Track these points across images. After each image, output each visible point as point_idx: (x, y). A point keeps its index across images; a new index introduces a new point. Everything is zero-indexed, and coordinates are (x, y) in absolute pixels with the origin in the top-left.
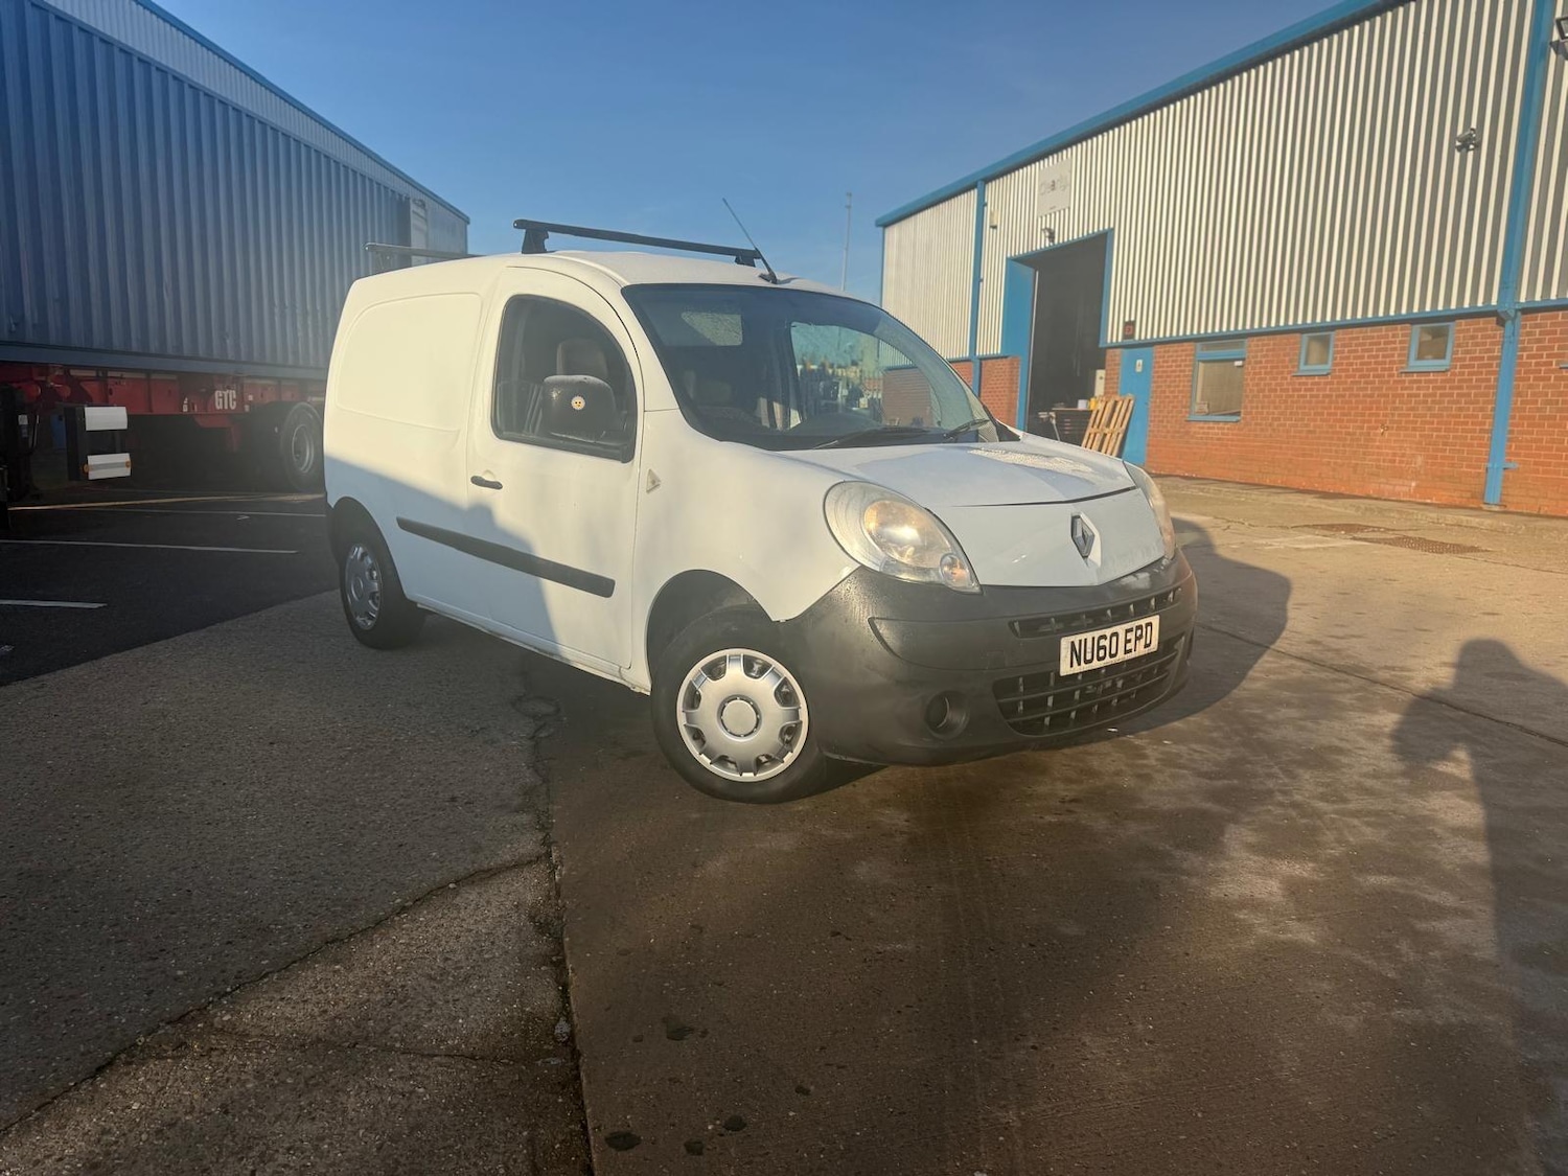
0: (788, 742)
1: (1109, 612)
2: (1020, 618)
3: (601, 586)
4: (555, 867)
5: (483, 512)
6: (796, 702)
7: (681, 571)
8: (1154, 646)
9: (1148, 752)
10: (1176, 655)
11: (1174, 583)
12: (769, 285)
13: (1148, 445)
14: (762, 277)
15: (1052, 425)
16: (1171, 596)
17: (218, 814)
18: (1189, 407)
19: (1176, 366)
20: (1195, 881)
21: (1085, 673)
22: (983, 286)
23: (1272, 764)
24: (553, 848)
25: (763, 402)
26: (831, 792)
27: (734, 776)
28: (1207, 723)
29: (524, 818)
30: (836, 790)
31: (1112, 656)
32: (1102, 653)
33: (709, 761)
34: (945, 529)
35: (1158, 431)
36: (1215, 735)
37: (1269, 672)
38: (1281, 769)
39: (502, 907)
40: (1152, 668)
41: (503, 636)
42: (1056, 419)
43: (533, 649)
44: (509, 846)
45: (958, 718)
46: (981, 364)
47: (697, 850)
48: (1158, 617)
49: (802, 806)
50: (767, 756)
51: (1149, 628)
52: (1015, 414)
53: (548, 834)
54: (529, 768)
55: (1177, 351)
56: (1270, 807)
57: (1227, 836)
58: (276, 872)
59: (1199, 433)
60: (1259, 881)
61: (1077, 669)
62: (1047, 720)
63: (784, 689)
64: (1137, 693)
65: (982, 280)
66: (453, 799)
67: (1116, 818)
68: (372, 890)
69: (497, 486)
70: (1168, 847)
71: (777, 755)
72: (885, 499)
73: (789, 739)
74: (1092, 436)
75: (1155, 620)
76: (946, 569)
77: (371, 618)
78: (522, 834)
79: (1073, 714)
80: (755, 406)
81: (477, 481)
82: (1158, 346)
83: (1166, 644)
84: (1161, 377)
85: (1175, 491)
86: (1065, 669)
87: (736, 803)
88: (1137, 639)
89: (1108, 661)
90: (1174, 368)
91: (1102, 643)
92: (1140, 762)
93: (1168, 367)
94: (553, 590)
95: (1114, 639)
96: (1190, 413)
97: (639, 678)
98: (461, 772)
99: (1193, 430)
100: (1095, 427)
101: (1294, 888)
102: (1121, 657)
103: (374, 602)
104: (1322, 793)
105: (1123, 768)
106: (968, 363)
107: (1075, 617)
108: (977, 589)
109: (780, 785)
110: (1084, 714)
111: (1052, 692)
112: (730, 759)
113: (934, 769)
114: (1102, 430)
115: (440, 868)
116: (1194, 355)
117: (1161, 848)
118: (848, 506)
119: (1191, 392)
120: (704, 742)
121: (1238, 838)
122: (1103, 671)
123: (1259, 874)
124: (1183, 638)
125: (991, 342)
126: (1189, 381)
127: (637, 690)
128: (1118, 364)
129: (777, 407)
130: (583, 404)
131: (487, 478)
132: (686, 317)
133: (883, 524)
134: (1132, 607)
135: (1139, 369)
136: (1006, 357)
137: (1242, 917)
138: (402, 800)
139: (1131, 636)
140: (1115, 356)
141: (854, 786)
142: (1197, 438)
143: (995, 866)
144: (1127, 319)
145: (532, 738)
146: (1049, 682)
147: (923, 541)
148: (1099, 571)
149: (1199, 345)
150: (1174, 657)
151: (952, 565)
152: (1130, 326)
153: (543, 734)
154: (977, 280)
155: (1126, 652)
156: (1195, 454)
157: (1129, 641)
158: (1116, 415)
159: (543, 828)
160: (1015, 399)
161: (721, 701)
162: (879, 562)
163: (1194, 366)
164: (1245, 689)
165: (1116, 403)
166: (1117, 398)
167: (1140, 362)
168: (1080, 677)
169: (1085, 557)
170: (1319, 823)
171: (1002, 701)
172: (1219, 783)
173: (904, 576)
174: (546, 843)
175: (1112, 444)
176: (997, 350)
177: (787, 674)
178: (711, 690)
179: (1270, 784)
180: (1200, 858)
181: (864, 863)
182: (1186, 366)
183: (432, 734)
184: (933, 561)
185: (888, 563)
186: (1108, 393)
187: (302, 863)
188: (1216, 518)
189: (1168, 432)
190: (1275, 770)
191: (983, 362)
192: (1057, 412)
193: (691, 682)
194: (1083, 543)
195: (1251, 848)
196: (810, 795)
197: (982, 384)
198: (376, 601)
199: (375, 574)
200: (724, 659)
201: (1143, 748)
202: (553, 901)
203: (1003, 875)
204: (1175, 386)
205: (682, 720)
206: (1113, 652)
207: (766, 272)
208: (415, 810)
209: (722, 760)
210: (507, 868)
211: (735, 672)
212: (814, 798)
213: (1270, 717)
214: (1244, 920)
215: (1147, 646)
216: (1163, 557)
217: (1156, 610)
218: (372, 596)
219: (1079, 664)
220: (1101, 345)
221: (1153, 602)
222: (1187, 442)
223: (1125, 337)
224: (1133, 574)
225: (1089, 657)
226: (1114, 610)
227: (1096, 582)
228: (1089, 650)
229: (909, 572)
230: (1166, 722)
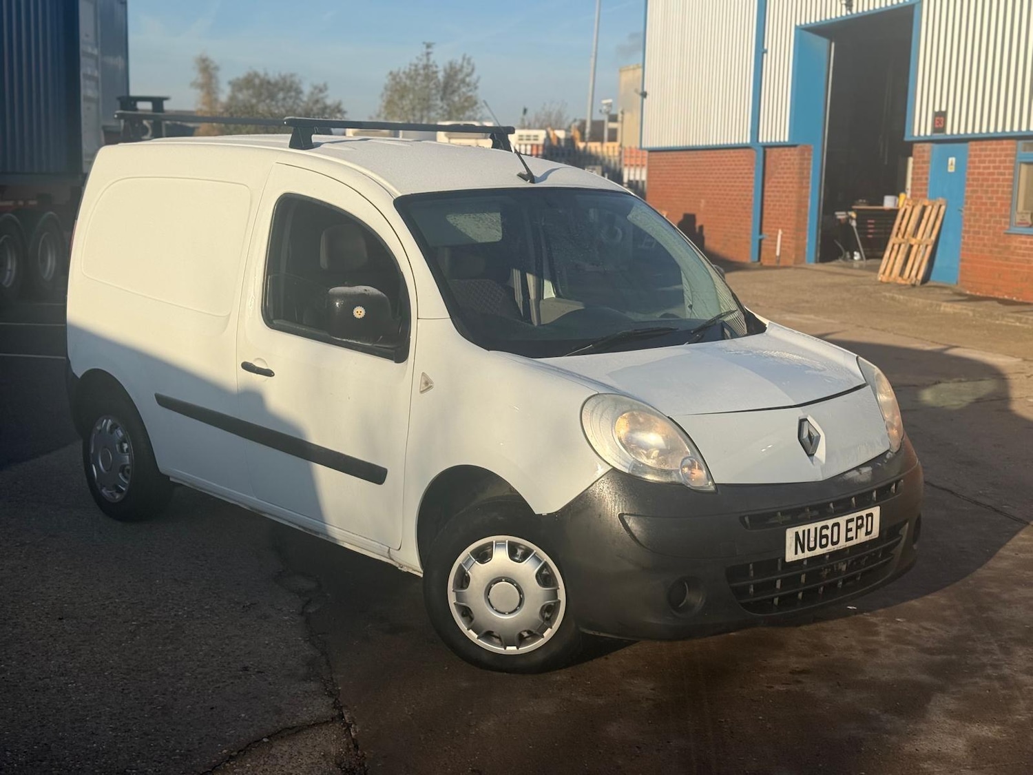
0: (548, 619)
1: (831, 505)
2: (750, 513)
3: (375, 474)
4: (349, 726)
5: (254, 398)
6: (555, 584)
7: (452, 466)
8: (875, 533)
9: (881, 629)
10: (901, 539)
11: (900, 473)
12: (527, 184)
13: (962, 260)
14: (521, 176)
15: (852, 227)
16: (893, 487)
17: (40, 682)
18: (1010, 217)
19: (995, 168)
20: (894, 739)
21: (809, 559)
22: (767, 59)
23: (992, 641)
24: (345, 711)
25: (516, 274)
26: (585, 664)
27: (499, 649)
28: (943, 601)
29: (313, 686)
30: (590, 662)
31: (833, 544)
32: (824, 541)
33: (476, 636)
34: (684, 435)
35: (973, 244)
36: (947, 613)
37: (1021, 550)
38: (1000, 646)
39: (312, 757)
40: (877, 553)
41: (265, 513)
42: (857, 220)
43: (297, 528)
44: (305, 709)
45: (696, 599)
46: (765, 153)
47: (470, 713)
48: (878, 508)
49: (560, 676)
50: (529, 632)
51: (870, 518)
52: (806, 215)
53: (336, 699)
54: (306, 641)
55: (995, 150)
56: (978, 679)
57: (932, 704)
58: (113, 730)
59: (1020, 249)
60: (949, 739)
61: (801, 556)
62: (776, 601)
63: (544, 572)
64: (861, 575)
65: (766, 52)
66: (246, 669)
67: (838, 687)
68: (200, 743)
69: (269, 373)
70: (877, 712)
71: (538, 630)
72: (634, 410)
73: (548, 616)
74: (896, 247)
75: (876, 511)
76: (686, 470)
77: (120, 491)
78: (315, 699)
79: (800, 595)
80: (508, 277)
81: (247, 367)
82: (974, 143)
83: (889, 530)
84: (977, 180)
85: (988, 320)
86: (790, 556)
87: (501, 674)
88: (858, 527)
89: (830, 548)
90: (991, 170)
91: (825, 532)
92: (871, 638)
93: (985, 168)
94: (323, 473)
95: (836, 529)
96: (1010, 223)
97: (410, 559)
98: (245, 645)
99: (1014, 244)
100: (900, 236)
101: (977, 747)
102: (843, 544)
103: (124, 475)
104: (1028, 668)
105: (854, 643)
106: (747, 150)
107: (802, 510)
108: (712, 488)
109: (540, 657)
110: (810, 594)
111: (779, 576)
112: (495, 634)
113: (679, 643)
114: (908, 240)
115: (252, 726)
116: (1015, 156)
117: (871, 713)
118: (602, 416)
119: (1012, 199)
120: (472, 619)
121: (940, 706)
122: (827, 556)
123: (950, 734)
124: (907, 524)
125: (777, 128)
126: (1009, 186)
127: (405, 569)
128: (928, 162)
129: (531, 279)
130: (363, 314)
131: (258, 365)
132: (451, 219)
133: (632, 431)
134: (853, 499)
135: (951, 169)
136: (795, 146)
137: (926, 766)
138: (200, 670)
139: (852, 525)
140: (924, 151)
141: (607, 658)
142: (1018, 255)
143: (726, 726)
144: (937, 109)
145: (302, 614)
146: (777, 568)
147: (667, 445)
148: (823, 468)
149: (1021, 143)
150: (899, 542)
151: (691, 467)
152: (940, 116)
153: (311, 610)
154: (760, 51)
155: (848, 539)
156: (1016, 273)
157: (851, 530)
158: (924, 222)
159: (331, 695)
160: (807, 197)
161: (488, 583)
162: (628, 465)
163: (1014, 168)
164: (989, 568)
165: (924, 208)
166: (926, 202)
167: (952, 160)
168: (805, 563)
169: (810, 455)
170: (1017, 693)
171: (735, 584)
172: (938, 658)
173: (650, 477)
174: (336, 706)
175: (919, 259)
176: (784, 136)
177: (547, 558)
178: (479, 573)
179: (985, 659)
180: (904, 721)
181: (614, 724)
182: (1005, 168)
183: (207, 609)
184: (674, 464)
185: (637, 466)
186: (916, 196)
187: (132, 722)
188: (1025, 360)
189: (985, 245)
190: (995, 647)
191: (767, 150)
192: (858, 212)
193: (460, 565)
194: (809, 444)
195: (951, 714)
196: (567, 666)
197: (767, 178)
198: (126, 474)
199: (126, 446)
200: (491, 544)
201: (876, 625)
202: (352, 752)
203: (732, 732)
204: (993, 192)
205: (452, 599)
206: (835, 539)
207: (524, 171)
208: (214, 678)
209: (488, 635)
210: (308, 726)
211: (500, 556)
212: (569, 670)
213: (1006, 596)
214: (927, 768)
215: (867, 533)
216: (888, 451)
217: (877, 501)
218: (123, 469)
219: (803, 551)
220: (907, 138)
221: (874, 494)
222: (1007, 259)
223: (935, 130)
224: (857, 468)
225: (812, 545)
226: (836, 503)
227: (821, 478)
228: (812, 539)
229: (654, 474)
230: (904, 600)
